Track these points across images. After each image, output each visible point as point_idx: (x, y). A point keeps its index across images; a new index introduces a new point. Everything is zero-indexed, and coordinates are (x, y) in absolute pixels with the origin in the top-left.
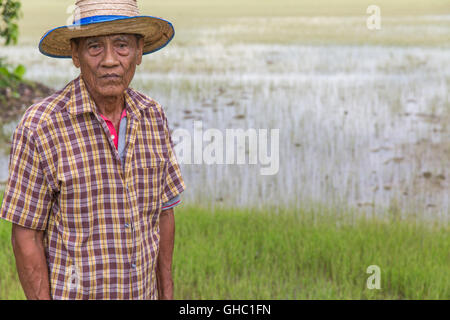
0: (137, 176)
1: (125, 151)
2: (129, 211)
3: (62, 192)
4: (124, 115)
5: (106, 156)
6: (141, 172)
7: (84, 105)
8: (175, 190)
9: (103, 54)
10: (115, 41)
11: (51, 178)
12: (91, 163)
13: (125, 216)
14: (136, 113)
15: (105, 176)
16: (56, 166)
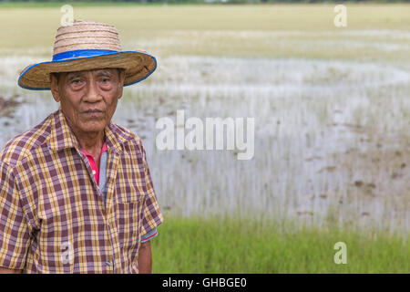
0: (118, 211)
1: (106, 187)
2: (110, 248)
3: (42, 230)
4: (104, 149)
5: (88, 192)
6: (121, 207)
7: (65, 140)
8: (152, 223)
9: (85, 89)
10: (98, 76)
11: (31, 216)
12: (73, 200)
13: (106, 253)
14: (117, 147)
15: (86, 212)
16: (37, 203)
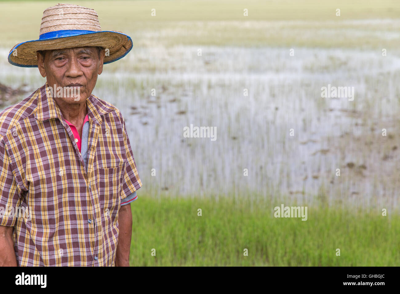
0: (99, 176)
1: (87, 153)
2: (91, 208)
3: (30, 192)
4: (86, 120)
5: (71, 158)
6: (102, 172)
7: (50, 111)
8: (132, 187)
9: (67, 65)
10: (79, 54)
11: (20, 179)
12: (57, 165)
13: (88, 213)
14: (98, 118)
15: (69, 176)
16: (25, 168)
